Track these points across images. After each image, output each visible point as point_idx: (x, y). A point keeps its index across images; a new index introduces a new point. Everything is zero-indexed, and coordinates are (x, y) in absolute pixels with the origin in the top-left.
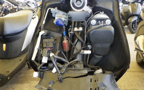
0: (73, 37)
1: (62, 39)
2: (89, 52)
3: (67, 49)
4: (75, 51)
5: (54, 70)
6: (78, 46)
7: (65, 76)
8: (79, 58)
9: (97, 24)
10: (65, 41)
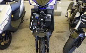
0: (41, 21)
1: (38, 22)
2: (45, 25)
3: (39, 24)
4: (41, 25)
5: (36, 31)
6: (42, 24)
7: (39, 32)
8: (42, 27)
9: (47, 18)
10: (39, 23)
